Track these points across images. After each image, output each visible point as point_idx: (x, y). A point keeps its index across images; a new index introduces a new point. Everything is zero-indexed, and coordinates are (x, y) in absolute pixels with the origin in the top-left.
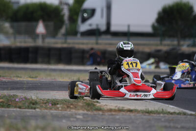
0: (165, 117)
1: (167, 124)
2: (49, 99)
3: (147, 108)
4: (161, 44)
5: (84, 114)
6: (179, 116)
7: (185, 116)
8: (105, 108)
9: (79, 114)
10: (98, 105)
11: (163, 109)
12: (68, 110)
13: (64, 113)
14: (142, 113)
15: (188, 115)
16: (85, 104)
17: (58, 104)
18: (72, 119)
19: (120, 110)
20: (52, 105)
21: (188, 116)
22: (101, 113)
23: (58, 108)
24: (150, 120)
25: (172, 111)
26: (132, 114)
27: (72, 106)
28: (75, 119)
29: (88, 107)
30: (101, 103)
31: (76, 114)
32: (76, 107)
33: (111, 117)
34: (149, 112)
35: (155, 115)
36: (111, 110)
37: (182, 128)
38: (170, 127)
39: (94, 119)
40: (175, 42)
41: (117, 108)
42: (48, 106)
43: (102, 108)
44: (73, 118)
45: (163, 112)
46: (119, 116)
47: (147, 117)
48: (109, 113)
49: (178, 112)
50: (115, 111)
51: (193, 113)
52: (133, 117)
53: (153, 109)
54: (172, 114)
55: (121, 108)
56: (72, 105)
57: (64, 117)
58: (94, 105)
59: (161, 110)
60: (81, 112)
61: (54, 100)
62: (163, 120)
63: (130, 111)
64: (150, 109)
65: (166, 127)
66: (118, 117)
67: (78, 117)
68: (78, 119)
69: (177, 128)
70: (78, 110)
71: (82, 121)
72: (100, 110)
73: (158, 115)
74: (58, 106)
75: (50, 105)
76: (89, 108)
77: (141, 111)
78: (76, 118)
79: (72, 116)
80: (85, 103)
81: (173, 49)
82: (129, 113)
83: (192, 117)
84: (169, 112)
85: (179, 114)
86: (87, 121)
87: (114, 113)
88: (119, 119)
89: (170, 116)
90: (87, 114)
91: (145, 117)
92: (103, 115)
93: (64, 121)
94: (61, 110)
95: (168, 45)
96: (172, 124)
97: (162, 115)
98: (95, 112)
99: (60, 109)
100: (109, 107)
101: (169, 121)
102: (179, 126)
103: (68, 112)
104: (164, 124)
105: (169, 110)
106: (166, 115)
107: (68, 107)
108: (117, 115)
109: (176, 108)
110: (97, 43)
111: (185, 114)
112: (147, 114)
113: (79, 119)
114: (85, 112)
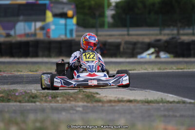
0: (164, 106)
1: (166, 113)
2: (48, 92)
3: (146, 98)
4: (161, 34)
5: (83, 107)
6: (179, 105)
7: (184, 105)
8: (105, 99)
9: (79, 107)
10: (98, 96)
11: (162, 99)
12: (68, 102)
13: (64, 105)
14: (142, 103)
15: (187, 103)
16: (85, 97)
17: (58, 97)
18: (71, 112)
19: (120, 101)
20: (52, 98)
21: (188, 105)
22: (100, 104)
23: (58, 101)
24: (149, 110)
25: (171, 100)
26: (131, 105)
27: (71, 99)
28: (74, 112)
29: (88, 99)
30: (101, 95)
31: (76, 106)
32: (76, 100)
33: (111, 108)
34: (148, 102)
35: (154, 105)
36: (110, 101)
37: (181, 116)
38: (169, 116)
39: (93, 110)
40: (175, 32)
41: (116, 99)
42: (48, 99)
43: (102, 99)
45: (162, 101)
46: (119, 107)
47: (146, 106)
48: (109, 104)
50: (115, 101)
51: (192, 101)
52: (133, 107)
53: (152, 99)
54: (171, 103)
55: (120, 99)
56: (72, 97)
57: (64, 109)
58: (94, 97)
59: (160, 99)
60: (81, 104)
61: (54, 93)
62: (162, 109)
63: (130, 101)
64: (149, 99)
65: (165, 116)
66: (117, 108)
67: (78, 109)
68: (77, 111)
69: (176, 116)
70: (78, 102)
71: (82, 113)
72: (100, 101)
73: (157, 105)
74: (58, 99)
75: (50, 98)
77: (141, 101)
79: (72, 108)
80: (85, 95)
81: (173, 38)
82: (128, 103)
83: (192, 105)
84: (168, 101)
85: (178, 102)
86: (87, 113)
87: (113, 104)
88: (119, 110)
90: (87, 106)
91: (144, 107)
92: (102, 106)
93: (64, 113)
94: (61, 103)
95: (168, 35)
96: (171, 113)
97: (161, 104)
98: (95, 104)
99: (60, 101)
100: (108, 98)
101: (168, 110)
102: (178, 114)
103: (68, 105)
104: (163, 113)
105: (168, 99)
106: (165, 104)
107: (68, 100)
108: (117, 106)
109: (175, 96)
110: (97, 35)
111: (184, 102)
112: (146, 104)
113: (79, 111)
114: (85, 104)
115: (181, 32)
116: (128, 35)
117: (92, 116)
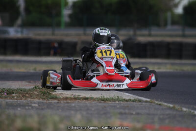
0: (120, 104)
1: (122, 111)
2: (4, 89)
3: (102, 96)
5: (39, 103)
6: (134, 103)
7: (140, 103)
8: (61, 96)
9: (35, 103)
10: (54, 93)
12: (24, 99)
13: (19, 101)
14: (98, 100)
15: (143, 101)
16: (40, 93)
17: (13, 93)
18: (27, 108)
19: (76, 98)
20: (8, 94)
21: (144, 103)
22: (56, 101)
23: (13, 97)
24: (105, 107)
25: (127, 98)
26: (87, 102)
27: (27, 95)
28: (30, 108)
29: (44, 95)
30: (57, 92)
31: (31, 102)
32: (31, 96)
33: (66, 104)
34: (104, 100)
35: (110, 102)
36: (66, 98)
37: (138, 114)
38: (125, 113)
39: (49, 106)
40: (131, 32)
41: (72, 97)
42: (4, 95)
43: (58, 96)
44: (29, 106)
45: (118, 100)
46: (75, 104)
47: (102, 104)
48: (65, 102)
49: (133, 99)
50: (71, 99)
51: (148, 100)
52: (89, 105)
53: (109, 97)
54: (127, 101)
56: (27, 93)
57: (19, 105)
58: (50, 94)
59: (117, 97)
60: (36, 100)
61: (9, 89)
62: (118, 106)
63: (86, 99)
64: (105, 97)
65: (121, 114)
66: (73, 105)
67: (33, 105)
68: (33, 107)
69: (132, 114)
70: (34, 98)
71: (37, 109)
72: (56, 98)
73: (113, 103)
74: (14, 95)
75: (6, 94)
76: (45, 97)
77: (97, 98)
78: (30, 106)
80: (41, 91)
81: (130, 39)
82: (84, 101)
83: (148, 104)
84: (124, 99)
85: (134, 101)
86: (42, 109)
87: (70, 101)
88: (75, 107)
89: (126, 103)
90: (43, 102)
91: (100, 104)
92: (58, 103)
93: (19, 109)
94: (17, 99)
96: (127, 111)
97: (117, 102)
98: (51, 101)
99: (15, 98)
100: (64, 96)
101: (124, 108)
102: (134, 113)
103: (24, 101)
104: (118, 111)
105: (124, 98)
106: (121, 102)
107: (23, 96)
108: (73, 103)
109: (131, 95)
110: (53, 34)
111: (140, 101)
112: (102, 102)
113: (35, 106)
114: (41, 100)
115: (138, 32)
116: (85, 34)
117: (48, 112)
